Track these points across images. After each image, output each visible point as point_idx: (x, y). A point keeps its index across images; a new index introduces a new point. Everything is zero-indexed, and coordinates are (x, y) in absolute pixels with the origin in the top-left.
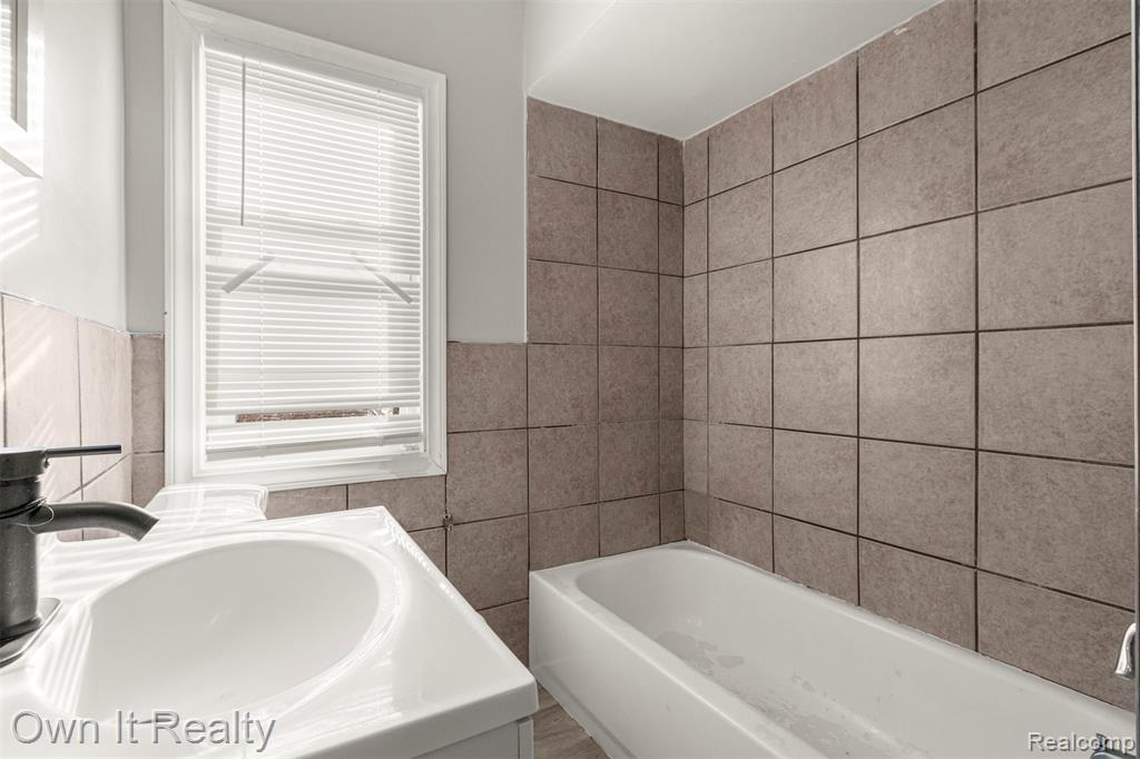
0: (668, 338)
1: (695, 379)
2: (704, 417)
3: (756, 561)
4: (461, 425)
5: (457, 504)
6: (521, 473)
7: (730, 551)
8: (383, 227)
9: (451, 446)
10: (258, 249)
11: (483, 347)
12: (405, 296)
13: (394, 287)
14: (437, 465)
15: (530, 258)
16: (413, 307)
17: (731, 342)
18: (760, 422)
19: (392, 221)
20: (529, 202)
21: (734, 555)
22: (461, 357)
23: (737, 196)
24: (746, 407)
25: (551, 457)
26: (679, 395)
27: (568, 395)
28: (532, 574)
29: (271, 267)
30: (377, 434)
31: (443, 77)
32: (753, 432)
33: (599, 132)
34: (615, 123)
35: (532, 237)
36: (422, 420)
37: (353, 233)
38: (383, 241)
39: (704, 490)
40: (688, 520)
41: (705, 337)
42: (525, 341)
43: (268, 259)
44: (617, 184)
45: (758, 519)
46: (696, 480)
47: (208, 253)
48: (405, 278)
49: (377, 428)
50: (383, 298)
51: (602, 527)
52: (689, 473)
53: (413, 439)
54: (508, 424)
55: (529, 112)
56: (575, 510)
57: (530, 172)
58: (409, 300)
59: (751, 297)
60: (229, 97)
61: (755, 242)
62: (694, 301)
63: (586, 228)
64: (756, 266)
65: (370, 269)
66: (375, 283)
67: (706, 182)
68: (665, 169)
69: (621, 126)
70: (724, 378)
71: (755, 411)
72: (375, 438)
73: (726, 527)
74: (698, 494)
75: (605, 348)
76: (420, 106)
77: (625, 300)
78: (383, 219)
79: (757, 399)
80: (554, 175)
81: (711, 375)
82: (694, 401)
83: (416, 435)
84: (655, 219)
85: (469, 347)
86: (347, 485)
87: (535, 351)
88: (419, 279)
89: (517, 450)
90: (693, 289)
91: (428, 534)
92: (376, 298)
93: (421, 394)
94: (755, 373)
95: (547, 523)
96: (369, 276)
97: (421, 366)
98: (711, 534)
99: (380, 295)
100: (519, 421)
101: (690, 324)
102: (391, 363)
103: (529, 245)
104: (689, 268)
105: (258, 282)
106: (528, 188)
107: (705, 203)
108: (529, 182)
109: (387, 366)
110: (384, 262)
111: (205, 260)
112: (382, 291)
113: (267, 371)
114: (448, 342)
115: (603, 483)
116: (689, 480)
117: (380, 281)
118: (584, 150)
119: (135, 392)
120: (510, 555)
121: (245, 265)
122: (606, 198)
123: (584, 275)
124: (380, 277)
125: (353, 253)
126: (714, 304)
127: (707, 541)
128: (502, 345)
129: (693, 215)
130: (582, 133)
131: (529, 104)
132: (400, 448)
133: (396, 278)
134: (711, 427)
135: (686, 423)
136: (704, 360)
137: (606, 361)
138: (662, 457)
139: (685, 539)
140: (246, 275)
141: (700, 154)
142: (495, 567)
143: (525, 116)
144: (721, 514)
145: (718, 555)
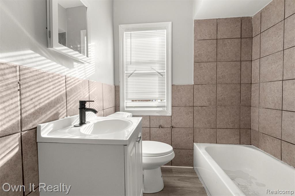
0: (245, 80)
1: (255, 94)
2: (257, 106)
3: (275, 155)
4: (175, 105)
5: (174, 123)
6: (191, 118)
7: (265, 150)
8: (157, 60)
9: (173, 109)
10: (133, 69)
11: (181, 86)
12: (162, 75)
13: (159, 73)
14: (169, 113)
15: (195, 62)
16: (164, 77)
17: (267, 81)
18: (277, 108)
19: (159, 59)
20: (194, 48)
21: (267, 152)
22: (175, 89)
23: (270, 31)
24: (272, 102)
25: (200, 114)
26: (249, 99)
27: (206, 98)
28: (194, 143)
29: (136, 72)
30: (155, 105)
31: (171, 22)
32: (274, 111)
33: (217, 23)
34: (224, 18)
35: (195, 56)
36: (166, 103)
37: (151, 62)
38: (157, 63)
39: (257, 130)
40: (252, 139)
41: (259, 80)
42: (193, 84)
43: (135, 71)
44: (224, 36)
45: (276, 141)
46: (255, 126)
47: (126, 71)
48: (162, 71)
49: (156, 104)
50: (157, 76)
51: (217, 135)
52: (252, 124)
53: (164, 107)
54: (188, 105)
55: (194, 24)
56: (208, 129)
57: (195, 40)
58: (163, 76)
59: (275, 65)
60: (129, 40)
61: (277, 45)
62: (255, 68)
63: (213, 51)
64: (277, 54)
65: (154, 70)
66: (155, 73)
67: (260, 28)
68: (244, 27)
69: (226, 19)
70: (264, 93)
71: (275, 104)
72: (155, 106)
73: (265, 143)
74: (255, 131)
75: (219, 85)
76: (165, 31)
77: (227, 70)
78: (157, 59)
79: (276, 100)
80: (202, 39)
81: (260, 92)
82: (255, 100)
83: (165, 106)
84: (240, 44)
85: (177, 86)
86: (150, 116)
87: (196, 87)
88: (165, 71)
89: (190, 112)
90: (255, 64)
91: (167, 129)
92: (156, 76)
93: (166, 97)
94: (276, 91)
95: (199, 131)
96: (154, 71)
97: (166, 91)
98: (259, 144)
99: (156, 75)
100: (191, 104)
101: (253, 76)
102: (159, 90)
103: (194, 58)
104: (254, 57)
105: (133, 75)
106: (194, 44)
107: (259, 36)
108: (194, 42)
109: (158, 91)
110: (157, 68)
111: (125, 72)
112: (157, 74)
113: (135, 92)
114: (172, 85)
115: (218, 123)
116: (252, 126)
117: (156, 72)
118: (212, 29)
119: (115, 96)
120: (188, 137)
121: (132, 72)
122: (220, 42)
123: (212, 65)
124: (157, 71)
125: (151, 67)
126: (262, 68)
127: (258, 146)
128: (186, 85)
129: (255, 40)
130: (212, 25)
131: (194, 22)
132: (161, 109)
133: (160, 71)
134: (260, 109)
135: (252, 108)
136: (258, 87)
137: (219, 89)
138: (241, 118)
139: (251, 145)
140: (131, 74)
141: (258, 19)
142: (184, 139)
143: (194, 25)
144: (263, 138)
145: (262, 151)
